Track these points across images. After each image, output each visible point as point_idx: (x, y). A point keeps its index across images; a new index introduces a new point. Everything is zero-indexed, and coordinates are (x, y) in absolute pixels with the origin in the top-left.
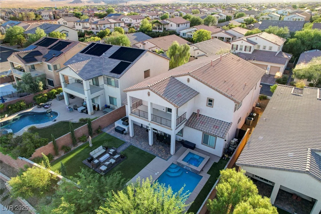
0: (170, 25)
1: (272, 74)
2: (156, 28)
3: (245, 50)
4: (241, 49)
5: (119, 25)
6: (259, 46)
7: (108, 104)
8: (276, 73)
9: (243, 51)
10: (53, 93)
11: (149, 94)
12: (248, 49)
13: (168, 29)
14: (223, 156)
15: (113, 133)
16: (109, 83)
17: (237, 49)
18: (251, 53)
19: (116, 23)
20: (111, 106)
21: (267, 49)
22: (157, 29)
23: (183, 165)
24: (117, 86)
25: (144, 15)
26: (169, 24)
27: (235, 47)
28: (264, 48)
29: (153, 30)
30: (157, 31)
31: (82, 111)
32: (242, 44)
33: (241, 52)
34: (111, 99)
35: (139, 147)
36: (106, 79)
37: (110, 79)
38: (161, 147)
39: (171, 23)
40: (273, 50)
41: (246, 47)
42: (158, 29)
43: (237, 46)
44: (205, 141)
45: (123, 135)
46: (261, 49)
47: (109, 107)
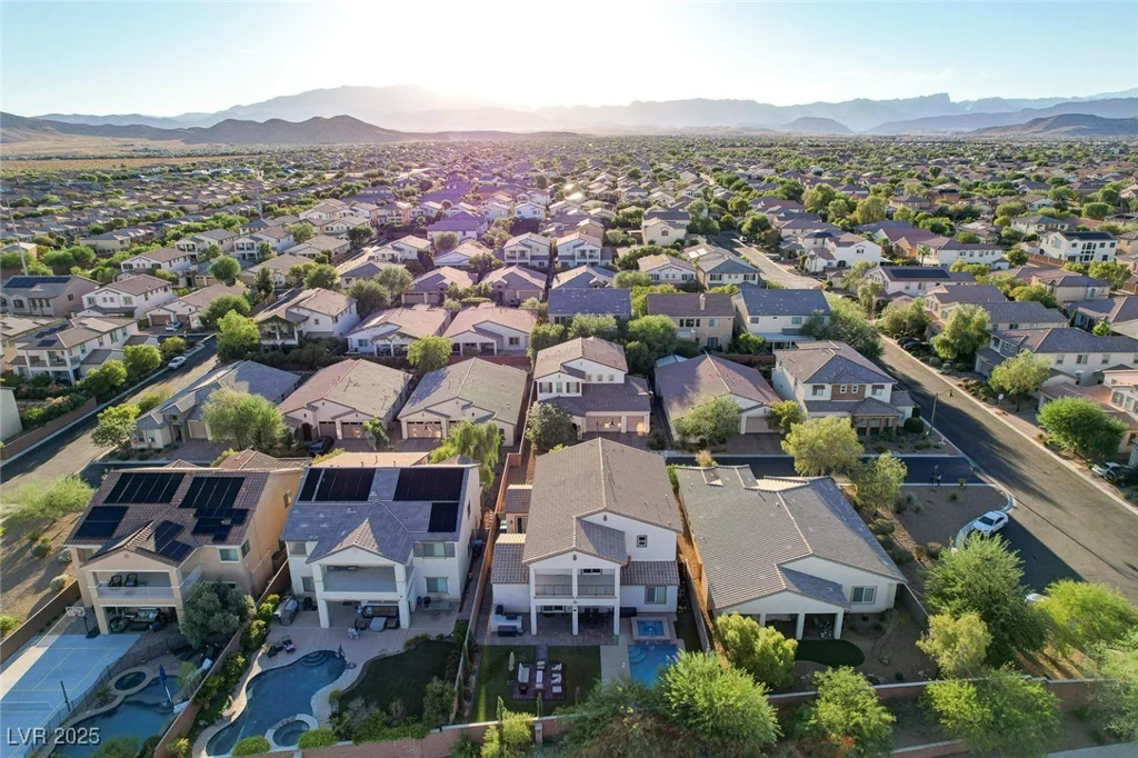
0: (311, 320)
1: (631, 430)
2: (271, 336)
3: (568, 391)
4: (559, 390)
5: (125, 334)
6: (590, 377)
7: (424, 593)
8: (636, 427)
9: (564, 394)
10: (268, 611)
11: (575, 558)
12: (573, 388)
13: (308, 333)
14: (678, 609)
15: (499, 641)
16: (427, 552)
17: (551, 391)
18: (580, 394)
19: (115, 330)
20: (432, 596)
21: (606, 381)
22: (276, 338)
23: (645, 641)
24: (450, 553)
25: (137, 261)
26: (307, 318)
27: (545, 386)
28: (600, 380)
29: (265, 342)
30: (279, 342)
31: (385, 627)
32: (559, 381)
33: (561, 395)
34: (432, 583)
35: (562, 644)
36: (421, 547)
37: (432, 545)
38: (592, 632)
39: (315, 316)
40: (616, 381)
41: (568, 384)
42: (281, 338)
43: (551, 384)
44: (650, 598)
45: (518, 637)
46: (594, 381)
47: (427, 601)
